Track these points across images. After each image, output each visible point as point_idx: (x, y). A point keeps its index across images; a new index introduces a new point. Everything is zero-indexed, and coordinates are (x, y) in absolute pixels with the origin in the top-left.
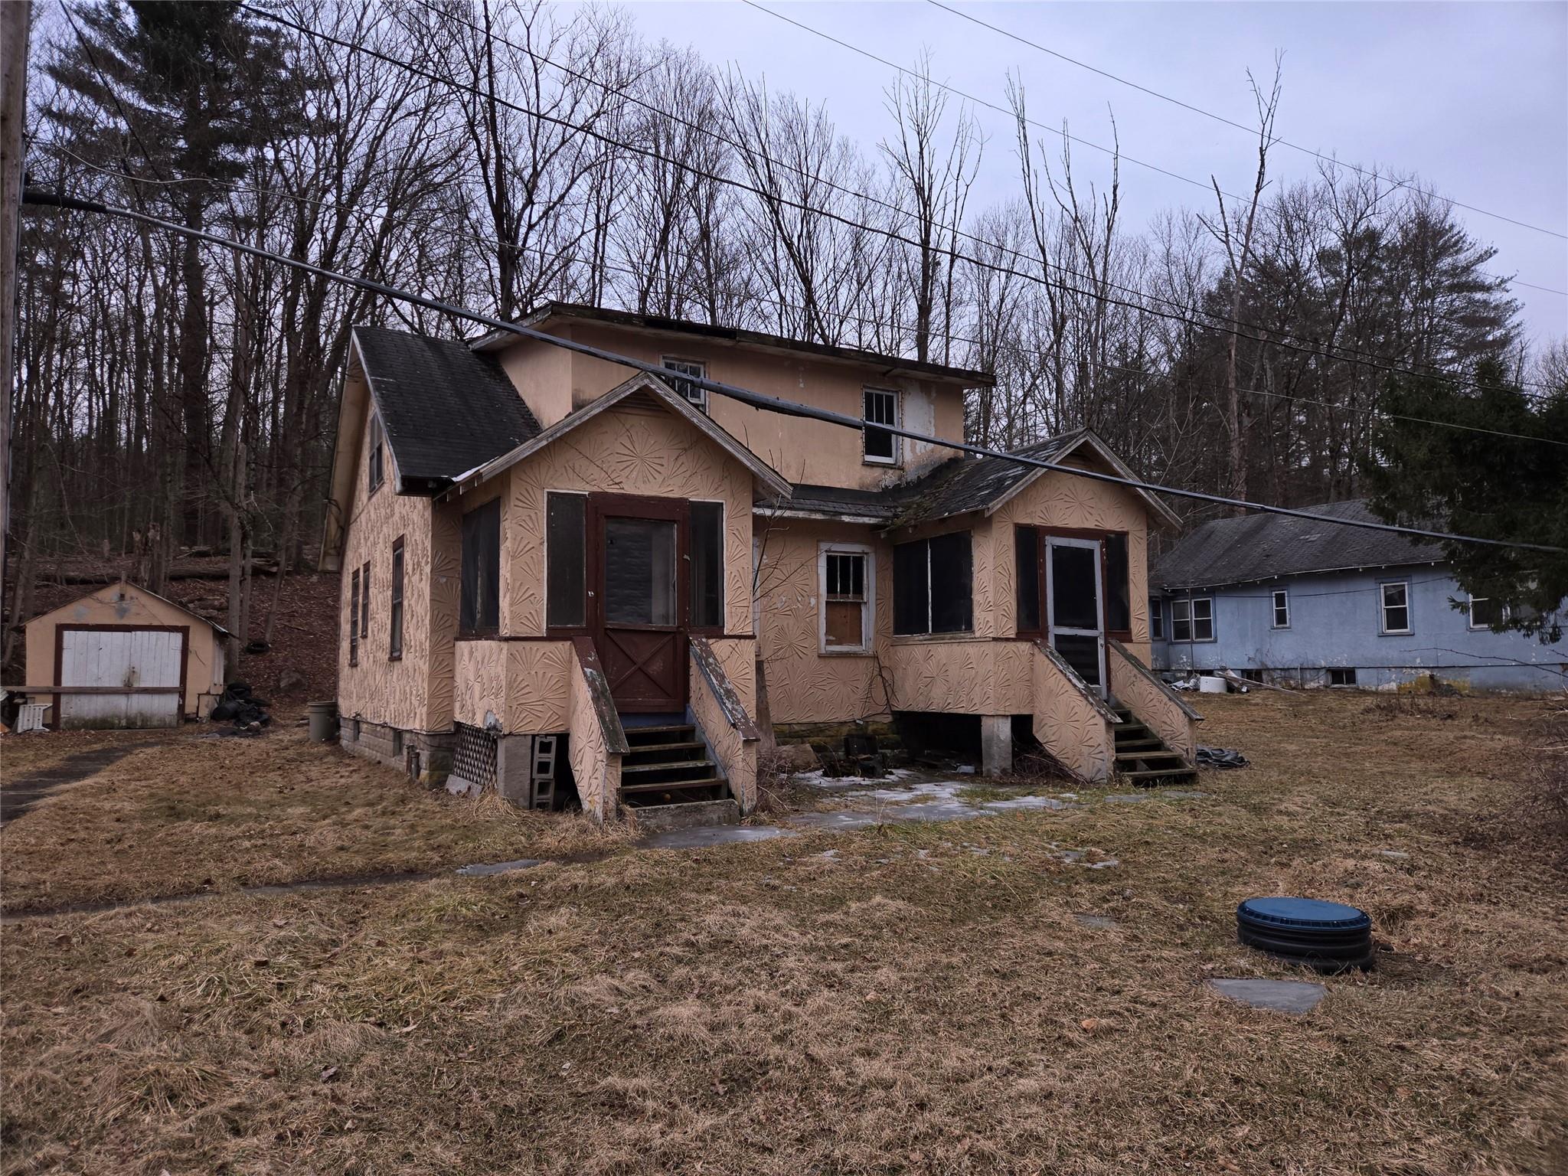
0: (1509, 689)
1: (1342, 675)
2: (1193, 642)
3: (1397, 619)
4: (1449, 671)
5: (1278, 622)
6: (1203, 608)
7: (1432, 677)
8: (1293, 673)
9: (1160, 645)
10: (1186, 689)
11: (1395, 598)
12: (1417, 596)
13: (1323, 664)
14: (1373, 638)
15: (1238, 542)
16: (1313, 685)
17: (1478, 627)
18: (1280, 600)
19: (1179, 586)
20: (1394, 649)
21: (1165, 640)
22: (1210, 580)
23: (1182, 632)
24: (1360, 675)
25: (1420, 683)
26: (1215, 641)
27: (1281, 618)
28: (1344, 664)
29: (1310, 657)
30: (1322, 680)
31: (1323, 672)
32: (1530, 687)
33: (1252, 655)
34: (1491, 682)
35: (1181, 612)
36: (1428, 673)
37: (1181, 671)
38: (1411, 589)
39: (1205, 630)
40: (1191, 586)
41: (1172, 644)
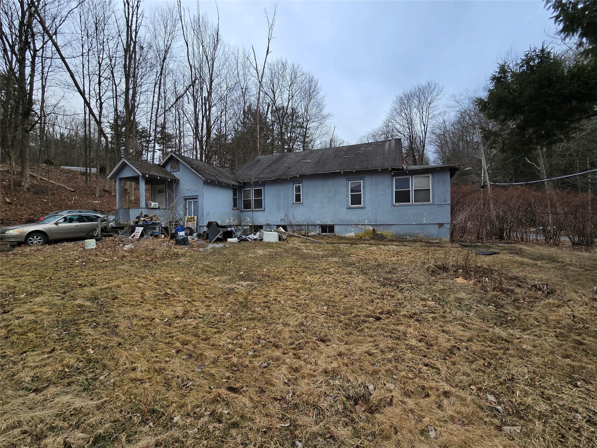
0: (411, 236)
1: (328, 229)
2: (253, 211)
3: (356, 200)
4: (381, 227)
5: (296, 201)
6: (258, 193)
7: (374, 230)
8: (303, 227)
9: (236, 212)
10: (255, 239)
11: (356, 189)
12: (367, 188)
13: (318, 223)
14: (344, 209)
15: (272, 163)
16: (313, 233)
17: (397, 204)
18: (298, 189)
19: (246, 181)
20: (355, 215)
21: (238, 209)
22: (262, 178)
23: (247, 205)
24: (336, 228)
25: (367, 233)
26: (264, 210)
27: (298, 198)
28: (329, 223)
29: (312, 219)
30: (318, 230)
31: (318, 227)
32: (421, 235)
33: (283, 218)
34: (402, 233)
35: (247, 195)
36: (371, 228)
37: (246, 226)
38: (364, 183)
39: (259, 204)
40: (253, 181)
41: (242, 211)
